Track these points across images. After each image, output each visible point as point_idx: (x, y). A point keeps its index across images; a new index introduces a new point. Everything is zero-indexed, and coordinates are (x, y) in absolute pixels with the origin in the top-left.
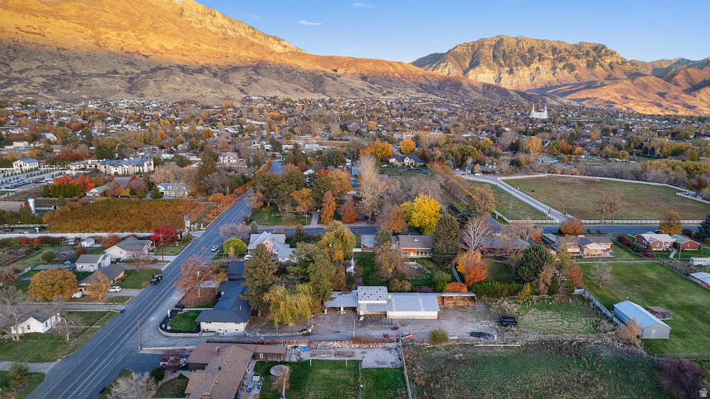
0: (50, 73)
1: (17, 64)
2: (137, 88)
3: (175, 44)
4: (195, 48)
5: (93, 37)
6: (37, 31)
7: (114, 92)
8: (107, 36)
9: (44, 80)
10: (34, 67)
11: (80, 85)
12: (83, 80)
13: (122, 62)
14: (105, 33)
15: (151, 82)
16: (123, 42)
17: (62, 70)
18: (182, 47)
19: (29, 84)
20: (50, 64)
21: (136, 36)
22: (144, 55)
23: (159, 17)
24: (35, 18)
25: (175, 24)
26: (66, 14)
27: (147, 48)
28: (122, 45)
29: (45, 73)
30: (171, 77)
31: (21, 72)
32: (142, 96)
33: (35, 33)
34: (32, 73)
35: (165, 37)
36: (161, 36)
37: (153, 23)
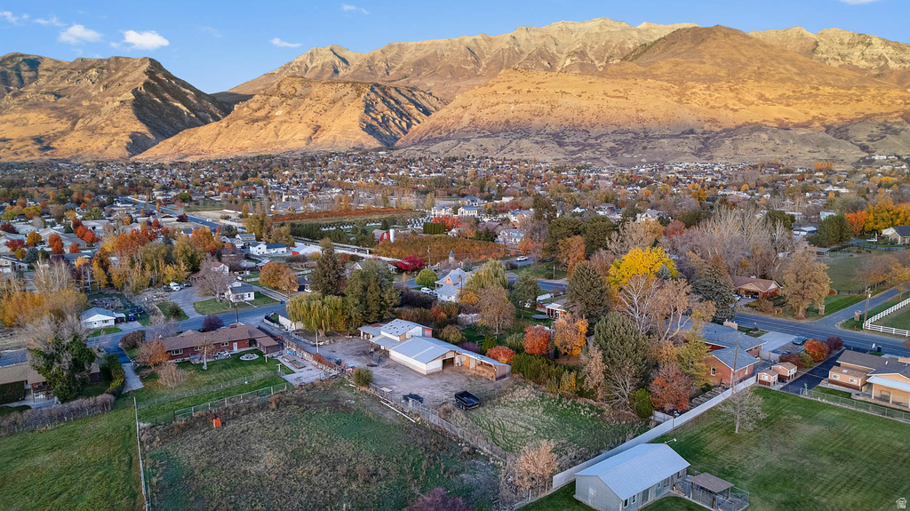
0: (623, 138)
2: (708, 150)
4: (811, 93)
5: (677, 94)
6: (622, 95)
7: (677, 154)
8: (694, 90)
9: (613, 144)
11: (645, 148)
12: (649, 142)
13: (702, 120)
14: (693, 87)
15: (727, 142)
16: (710, 96)
17: (635, 134)
18: (791, 94)
19: (597, 150)
21: (729, 87)
22: (732, 109)
23: (773, 59)
24: (625, 81)
25: (794, 65)
26: (658, 73)
27: (739, 100)
28: (708, 99)
29: (618, 137)
30: (755, 134)
31: (596, 139)
32: (711, 158)
33: (619, 97)
34: (607, 138)
35: (769, 83)
36: (763, 83)
37: (759, 68)
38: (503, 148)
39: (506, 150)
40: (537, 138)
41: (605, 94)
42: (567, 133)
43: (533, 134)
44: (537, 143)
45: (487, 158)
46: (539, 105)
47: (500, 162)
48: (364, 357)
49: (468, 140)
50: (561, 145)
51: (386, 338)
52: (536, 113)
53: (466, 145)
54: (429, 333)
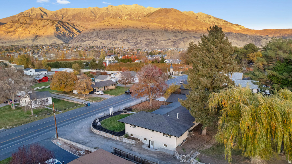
0: (149, 41)
1: (140, 38)
2: (176, 45)
3: (193, 28)
4: (201, 29)
5: (164, 28)
6: (147, 27)
7: (168, 46)
9: (146, 43)
10: (144, 39)
11: (157, 44)
12: (158, 42)
13: (172, 36)
14: (168, 26)
15: (182, 42)
16: (173, 29)
17: (152, 40)
18: (196, 29)
19: (141, 44)
20: (149, 38)
21: (178, 26)
22: (180, 33)
24: (147, 23)
25: (194, 22)
26: (157, 21)
27: (182, 30)
28: (173, 30)
29: (147, 41)
30: (190, 40)
31: (140, 41)
32: (178, 47)
33: (146, 28)
34: (143, 41)
35: (189, 26)
36: (188, 26)
37: (185, 21)
38: (109, 43)
39: (111, 44)
40: (121, 40)
41: (142, 27)
42: (130, 39)
43: (119, 39)
44: (121, 42)
45: (104, 47)
46: (120, 30)
47: (110, 48)
49: (97, 41)
50: (129, 43)
52: (119, 32)
53: (96, 42)
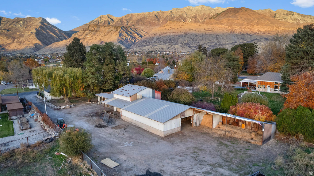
0: (211, 44)
1: (202, 42)
3: (266, 29)
4: (276, 30)
5: (230, 30)
6: (211, 30)
8: (236, 28)
9: (208, 47)
10: (207, 43)
12: (221, 46)
13: (239, 38)
14: (235, 27)
16: (242, 30)
17: (216, 43)
18: (269, 30)
20: (212, 41)
21: (248, 27)
22: (249, 35)
23: (262, 19)
24: (212, 25)
25: (269, 21)
26: (223, 23)
27: (252, 32)
28: (241, 31)
29: (210, 44)
33: (210, 31)
34: (206, 45)
35: (262, 26)
36: (260, 26)
37: (258, 21)
38: (169, 48)
39: (170, 49)
41: (205, 30)
42: (192, 43)
43: (179, 43)
44: (181, 46)
45: (163, 51)
46: (181, 33)
47: (168, 53)
48: (95, 118)
49: (156, 45)
50: (189, 47)
51: (118, 100)
52: (180, 36)
53: (156, 47)
54: (158, 95)
